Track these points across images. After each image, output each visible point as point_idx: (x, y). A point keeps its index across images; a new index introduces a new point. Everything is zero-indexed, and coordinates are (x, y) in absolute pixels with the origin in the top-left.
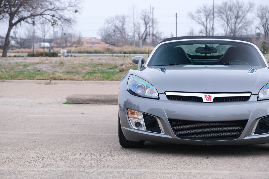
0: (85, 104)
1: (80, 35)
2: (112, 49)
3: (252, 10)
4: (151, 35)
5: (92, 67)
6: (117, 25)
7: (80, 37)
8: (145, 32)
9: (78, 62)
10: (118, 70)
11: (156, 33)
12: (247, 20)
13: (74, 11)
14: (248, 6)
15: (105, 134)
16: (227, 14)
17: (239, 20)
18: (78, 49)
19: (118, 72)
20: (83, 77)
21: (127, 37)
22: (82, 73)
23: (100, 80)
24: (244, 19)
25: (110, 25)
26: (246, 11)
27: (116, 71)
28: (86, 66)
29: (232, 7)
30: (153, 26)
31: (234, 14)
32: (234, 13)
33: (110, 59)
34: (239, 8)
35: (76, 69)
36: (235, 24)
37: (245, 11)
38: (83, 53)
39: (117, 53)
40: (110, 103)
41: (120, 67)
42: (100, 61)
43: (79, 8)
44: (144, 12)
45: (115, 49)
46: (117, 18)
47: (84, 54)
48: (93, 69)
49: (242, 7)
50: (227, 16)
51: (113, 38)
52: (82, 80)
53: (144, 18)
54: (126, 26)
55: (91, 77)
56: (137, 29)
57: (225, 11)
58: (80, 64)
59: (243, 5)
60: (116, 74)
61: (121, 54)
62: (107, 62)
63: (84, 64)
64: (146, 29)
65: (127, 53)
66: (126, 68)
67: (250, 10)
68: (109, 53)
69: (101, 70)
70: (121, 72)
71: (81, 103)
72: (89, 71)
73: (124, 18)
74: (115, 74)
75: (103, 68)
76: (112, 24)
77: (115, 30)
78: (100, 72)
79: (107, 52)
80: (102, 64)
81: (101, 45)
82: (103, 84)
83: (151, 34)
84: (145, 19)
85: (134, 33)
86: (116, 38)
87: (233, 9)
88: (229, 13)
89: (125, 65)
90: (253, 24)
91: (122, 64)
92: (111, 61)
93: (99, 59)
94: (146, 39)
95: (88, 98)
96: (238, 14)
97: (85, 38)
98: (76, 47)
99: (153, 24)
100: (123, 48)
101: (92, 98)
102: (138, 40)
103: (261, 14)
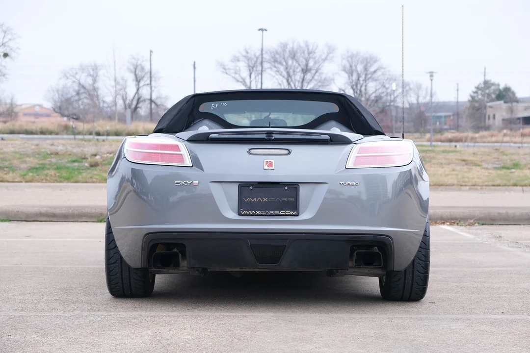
0: (31, 221)
1: (12, 100)
2: (74, 126)
3: (333, 57)
4: (148, 102)
5: (38, 158)
6: (82, 82)
7: (11, 104)
8: (136, 97)
9: (12, 149)
10: (87, 165)
11: (158, 98)
12: (323, 76)
13: (2, 54)
14: (326, 51)
15: (71, 266)
16: (287, 64)
17: (308, 76)
18: (9, 126)
19: (87, 167)
20: (23, 176)
21: (101, 105)
22: (20, 169)
23: (54, 182)
24: (317, 74)
25: (69, 83)
26: (322, 59)
27: (83, 166)
28: (28, 155)
29: (297, 52)
30: (151, 84)
31: (299, 65)
32: (301, 64)
33: (71, 144)
34: (309, 53)
35: (8, 162)
36: (302, 82)
37: (320, 60)
38: (19, 133)
39: (83, 135)
40: (76, 219)
41: (91, 158)
42: (53, 148)
43: (11, 49)
44: (134, 58)
45: (80, 126)
46: (83, 68)
47: (21, 136)
48: (41, 162)
49: (315, 53)
50: (287, 68)
51: (75, 105)
52: (21, 182)
53: (133, 70)
54: (99, 84)
55: (38, 175)
56: (121, 89)
57: (284, 59)
58: (16, 152)
59: (316, 49)
60: (84, 171)
61: (91, 137)
62: (66, 149)
63: (22, 153)
64: (138, 89)
65: (103, 135)
66: (102, 160)
67: (328, 58)
68: (68, 135)
69: (55, 164)
70: (92, 168)
71: (23, 220)
72: (33, 165)
73: (95, 68)
74: (81, 171)
75: (60, 160)
76: (74, 79)
77: (79, 90)
78: (55, 167)
79: (65, 131)
80: (57, 154)
81: (52, 119)
82: (61, 190)
83: (148, 99)
84: (135, 71)
85: (116, 97)
86: (82, 107)
87: (298, 55)
88: (290, 62)
89: (100, 155)
90: (334, 83)
91: (94, 153)
92: (73, 148)
93: (52, 145)
94: (138, 109)
95: (36, 210)
96: (307, 65)
97: (21, 105)
98: (5, 122)
99: (151, 81)
100: (95, 124)
101: (43, 210)
102: (122, 111)
103: (348, 66)
